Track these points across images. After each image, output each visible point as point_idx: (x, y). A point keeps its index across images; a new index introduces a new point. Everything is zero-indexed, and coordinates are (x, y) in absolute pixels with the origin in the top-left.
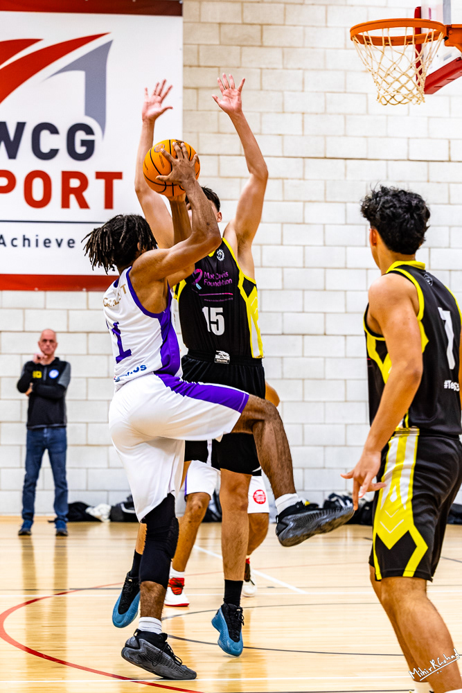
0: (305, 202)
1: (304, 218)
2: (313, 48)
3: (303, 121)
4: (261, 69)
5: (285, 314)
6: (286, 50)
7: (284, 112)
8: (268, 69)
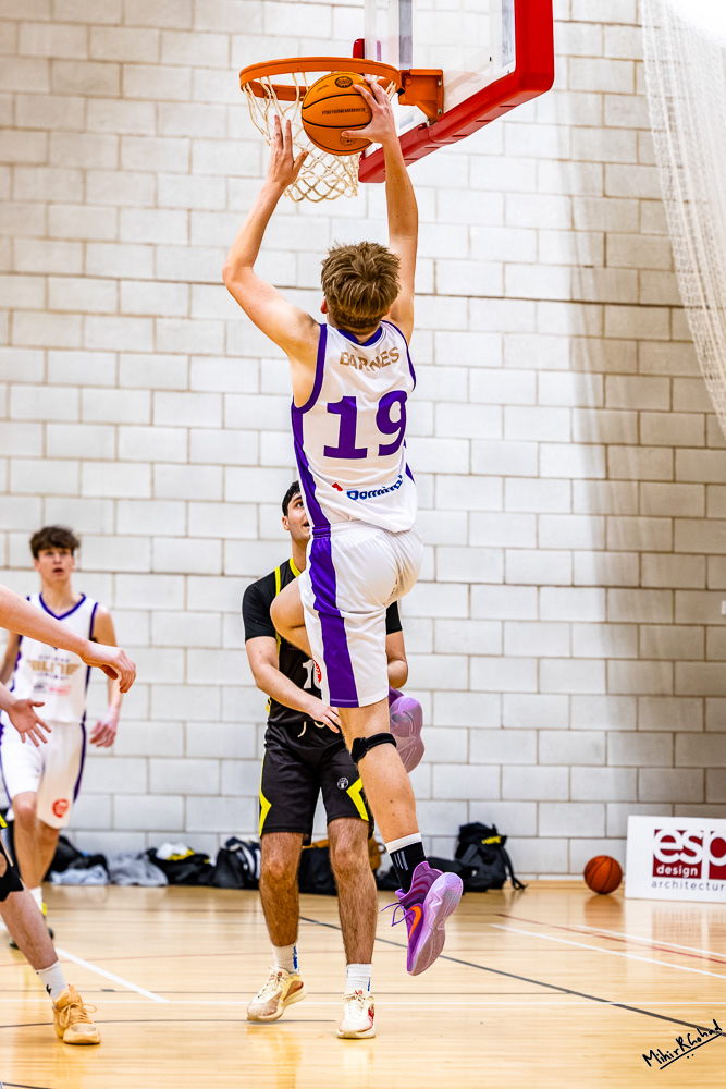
0: (190, 355)
1: (189, 382)
2: (207, 103)
3: (189, 223)
4: (120, 136)
5: (156, 540)
6: (161, 105)
7: (157, 207)
8: (131, 135)
